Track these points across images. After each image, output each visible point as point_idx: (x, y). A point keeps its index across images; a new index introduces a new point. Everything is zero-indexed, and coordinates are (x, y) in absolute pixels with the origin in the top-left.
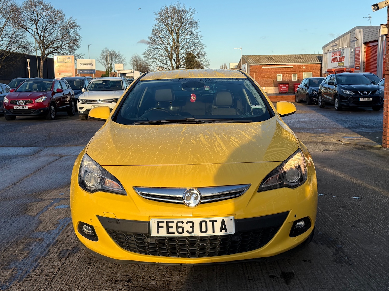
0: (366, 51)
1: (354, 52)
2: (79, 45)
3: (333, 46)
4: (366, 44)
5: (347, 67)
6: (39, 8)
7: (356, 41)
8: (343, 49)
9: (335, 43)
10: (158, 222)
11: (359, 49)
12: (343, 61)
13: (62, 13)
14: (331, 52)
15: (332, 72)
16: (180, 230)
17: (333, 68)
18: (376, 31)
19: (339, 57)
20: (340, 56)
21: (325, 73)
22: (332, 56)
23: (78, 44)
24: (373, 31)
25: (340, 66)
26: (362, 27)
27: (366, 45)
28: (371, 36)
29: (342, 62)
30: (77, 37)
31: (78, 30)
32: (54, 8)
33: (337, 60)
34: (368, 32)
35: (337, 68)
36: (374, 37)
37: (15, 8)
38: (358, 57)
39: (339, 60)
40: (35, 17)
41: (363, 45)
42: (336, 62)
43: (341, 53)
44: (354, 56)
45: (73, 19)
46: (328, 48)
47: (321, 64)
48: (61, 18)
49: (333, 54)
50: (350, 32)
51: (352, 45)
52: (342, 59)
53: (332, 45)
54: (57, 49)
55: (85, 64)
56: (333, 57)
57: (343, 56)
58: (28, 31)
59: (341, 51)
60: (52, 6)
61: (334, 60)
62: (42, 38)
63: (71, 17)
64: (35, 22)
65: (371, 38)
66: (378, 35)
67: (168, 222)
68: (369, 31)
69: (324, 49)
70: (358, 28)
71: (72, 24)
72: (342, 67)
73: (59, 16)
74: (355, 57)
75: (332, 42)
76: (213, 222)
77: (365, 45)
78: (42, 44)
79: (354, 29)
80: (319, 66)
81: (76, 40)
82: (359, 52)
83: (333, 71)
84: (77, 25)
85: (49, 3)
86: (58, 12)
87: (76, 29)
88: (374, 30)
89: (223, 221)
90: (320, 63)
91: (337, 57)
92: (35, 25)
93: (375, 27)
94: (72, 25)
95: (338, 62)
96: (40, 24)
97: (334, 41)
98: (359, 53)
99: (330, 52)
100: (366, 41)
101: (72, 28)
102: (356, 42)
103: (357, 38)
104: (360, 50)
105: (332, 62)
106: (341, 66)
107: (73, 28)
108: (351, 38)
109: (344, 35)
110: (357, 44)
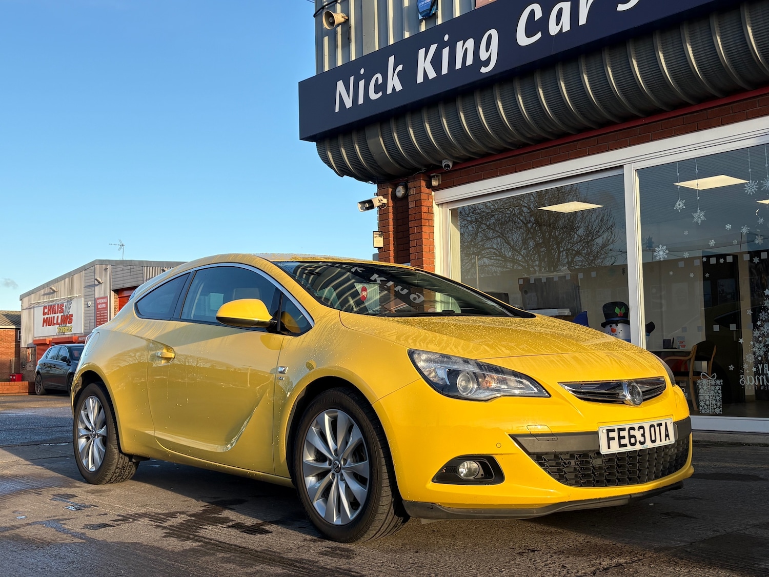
0: (118, 305)
1: (95, 307)
3: (44, 295)
4: (117, 291)
5: (80, 335)
7: (97, 285)
8: (69, 301)
9: (51, 288)
10: (609, 431)
11: (105, 300)
12: (71, 322)
14: (42, 306)
15: (46, 344)
16: (633, 440)
17: (46, 338)
18: (138, 269)
19: (60, 315)
20: (62, 314)
21: (28, 348)
22: (44, 314)
24: (132, 270)
25: (62, 332)
26: (109, 261)
27: (118, 294)
28: (128, 277)
29: (68, 325)
33: (55, 322)
34: (123, 270)
35: (56, 337)
36: (135, 280)
38: (102, 316)
39: (59, 321)
41: (113, 293)
42: (54, 324)
43: (64, 308)
44: (93, 315)
46: (34, 299)
47: (18, 330)
49: (46, 311)
50: (84, 268)
51: (87, 294)
52: (67, 319)
53: (42, 292)
56: (45, 317)
57: (70, 314)
59: (65, 304)
61: (47, 322)
65: (129, 281)
66: (143, 277)
67: (620, 430)
68: (125, 268)
69: (24, 299)
70: (102, 262)
72: (68, 334)
74: (97, 317)
75: (43, 287)
77: (116, 295)
79: (92, 264)
80: (13, 333)
82: (104, 306)
83: (48, 343)
88: (135, 267)
90: (14, 327)
91: (56, 315)
93: (137, 263)
95: (58, 326)
97: (48, 284)
98: (103, 308)
99: (38, 306)
100: (119, 287)
102: (96, 287)
103: (100, 280)
104: (106, 303)
105: (43, 326)
106: (66, 333)
108: (86, 281)
109: (70, 274)
110: (99, 292)
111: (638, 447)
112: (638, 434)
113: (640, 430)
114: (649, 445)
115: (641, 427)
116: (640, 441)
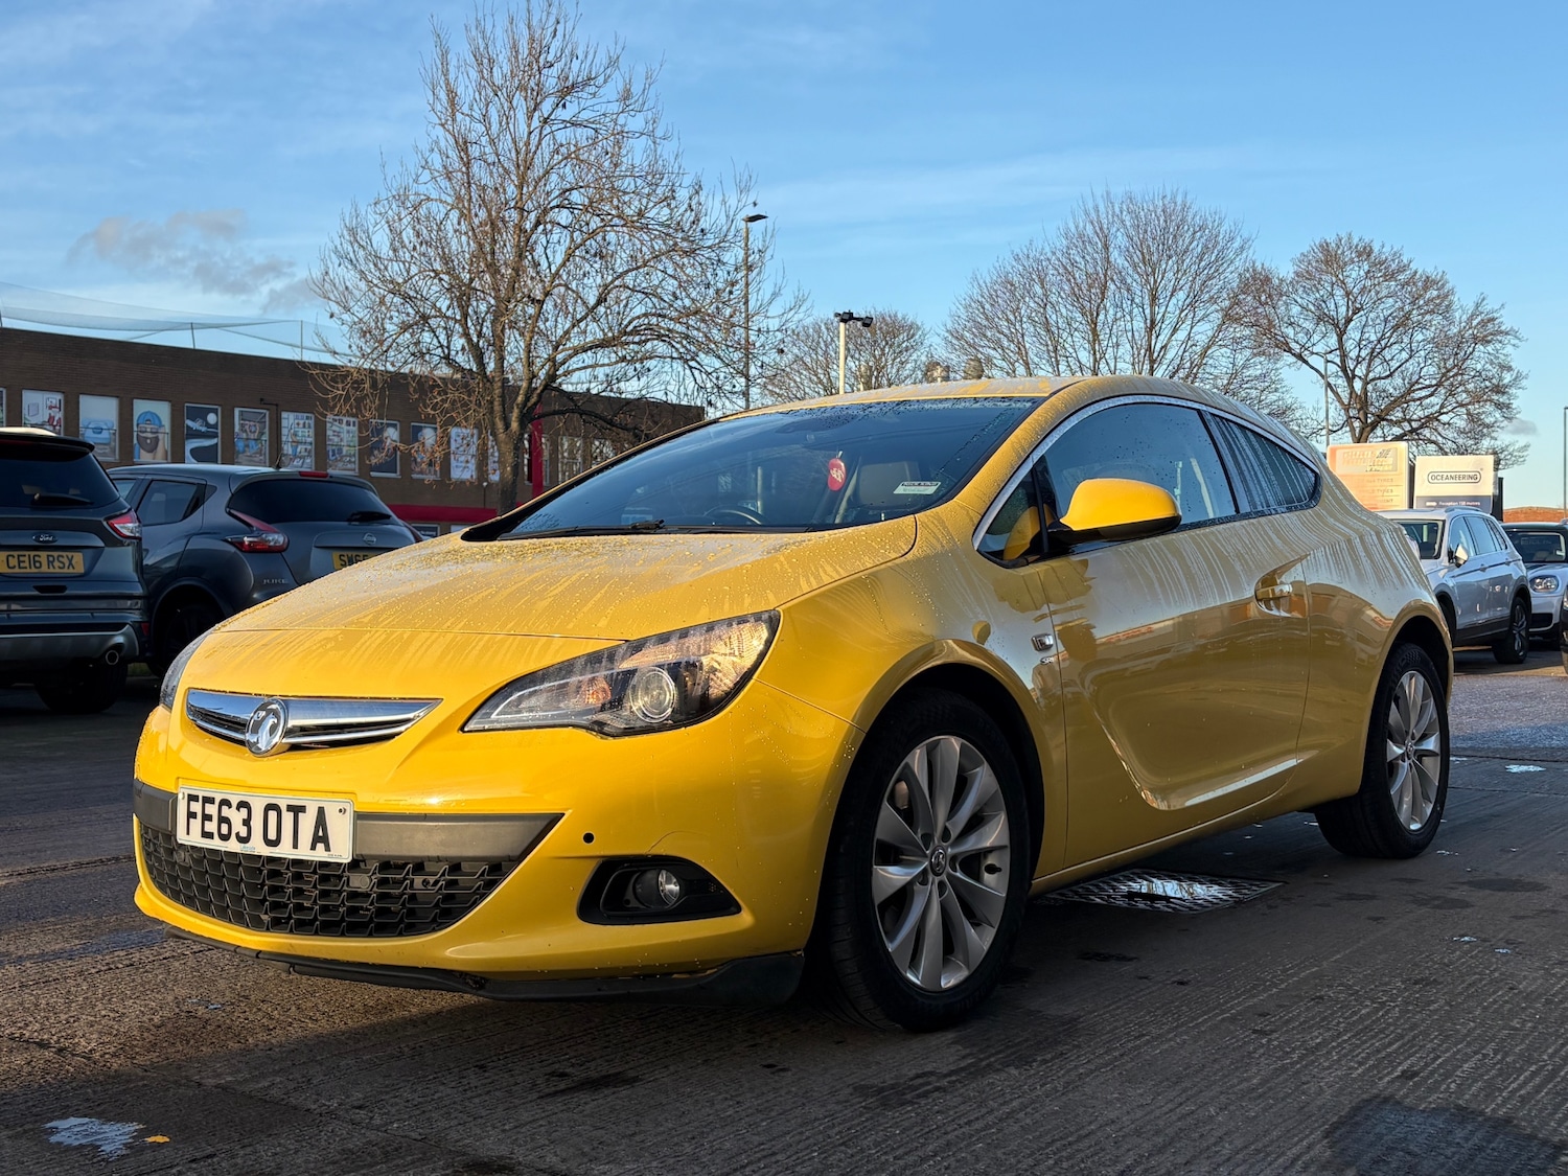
2: (1514, 406)
6: (1355, 273)
13: (1443, 285)
23: (1508, 406)
30: (1507, 378)
31: (1509, 349)
32: (1413, 266)
37: (1267, 280)
40: (1339, 307)
45: (1489, 307)
48: (1442, 305)
54: (1421, 427)
55: (1449, 474)
58: (1306, 362)
60: (1405, 261)
62: (1358, 385)
63: (1483, 299)
64: (1336, 326)
71: (1483, 323)
73: (1428, 295)
76: (296, 810)
78: (1359, 411)
81: (1499, 389)
84: (1503, 328)
85: (1395, 249)
86: (1429, 283)
87: (1498, 346)
89: (321, 811)
92: (1335, 335)
94: (1486, 330)
96: (1353, 333)
101: (1485, 341)
107: (1489, 342)
111: (233, 846)
112: (236, 817)
113: (241, 809)
114: (257, 847)
115: (243, 805)
116: (237, 834)
